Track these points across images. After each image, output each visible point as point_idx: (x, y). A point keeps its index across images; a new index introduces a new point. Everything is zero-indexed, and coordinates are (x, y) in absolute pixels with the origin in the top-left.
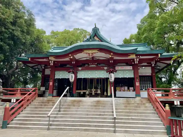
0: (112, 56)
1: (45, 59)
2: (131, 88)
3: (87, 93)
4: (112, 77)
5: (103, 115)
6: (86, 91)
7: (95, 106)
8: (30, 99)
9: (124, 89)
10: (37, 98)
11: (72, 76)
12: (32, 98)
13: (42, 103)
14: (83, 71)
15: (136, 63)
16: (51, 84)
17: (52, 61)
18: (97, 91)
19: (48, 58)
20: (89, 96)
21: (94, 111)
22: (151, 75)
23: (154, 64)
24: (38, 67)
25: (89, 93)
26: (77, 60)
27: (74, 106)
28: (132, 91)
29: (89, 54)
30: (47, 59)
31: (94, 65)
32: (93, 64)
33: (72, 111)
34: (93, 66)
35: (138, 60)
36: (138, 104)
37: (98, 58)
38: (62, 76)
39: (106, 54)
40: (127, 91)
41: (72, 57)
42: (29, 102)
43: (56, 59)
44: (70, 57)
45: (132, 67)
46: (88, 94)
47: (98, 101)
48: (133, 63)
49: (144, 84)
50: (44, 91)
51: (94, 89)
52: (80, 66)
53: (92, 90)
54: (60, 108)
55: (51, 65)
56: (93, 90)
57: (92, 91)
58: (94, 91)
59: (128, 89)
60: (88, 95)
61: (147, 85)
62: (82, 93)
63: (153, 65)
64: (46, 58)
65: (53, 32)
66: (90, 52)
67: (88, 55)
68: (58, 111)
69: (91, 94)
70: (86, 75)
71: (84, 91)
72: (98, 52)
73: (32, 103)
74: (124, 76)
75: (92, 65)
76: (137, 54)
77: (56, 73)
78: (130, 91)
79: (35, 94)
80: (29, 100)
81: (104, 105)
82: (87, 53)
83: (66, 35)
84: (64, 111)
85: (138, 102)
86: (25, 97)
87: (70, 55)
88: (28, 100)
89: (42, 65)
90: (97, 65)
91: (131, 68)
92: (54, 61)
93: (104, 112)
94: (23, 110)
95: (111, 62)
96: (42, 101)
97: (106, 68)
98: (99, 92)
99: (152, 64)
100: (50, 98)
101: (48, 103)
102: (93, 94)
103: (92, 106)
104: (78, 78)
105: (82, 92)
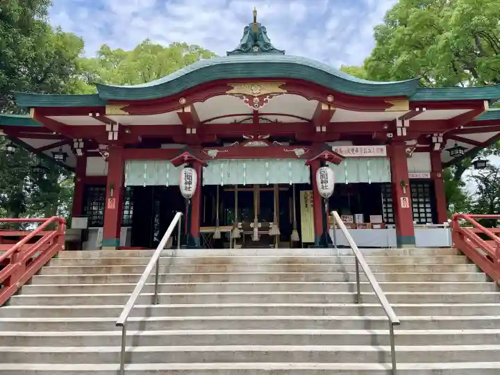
0: (329, 106)
1: (90, 115)
2: (376, 219)
3: (236, 234)
4: (329, 180)
5: (324, 311)
6: (231, 227)
7: (282, 278)
8: (37, 259)
9: (352, 222)
10: (64, 255)
11: (188, 177)
12: (44, 253)
13: (85, 269)
14: (222, 162)
15: (399, 134)
16: (111, 204)
17: (113, 123)
18: (268, 229)
19: (102, 110)
20: (240, 246)
21: (287, 298)
22: (429, 177)
23: (439, 145)
24: (61, 150)
25: (241, 234)
26: (204, 122)
27: (207, 278)
28: (379, 226)
29: (251, 97)
30: (98, 115)
31: (260, 140)
32: (256, 139)
33: (204, 299)
34: (256, 144)
35: (407, 123)
36: (430, 267)
37: (273, 118)
38: (151, 176)
39: (309, 99)
40: (364, 226)
41: (188, 110)
42: (33, 268)
43: (131, 114)
44: (183, 107)
45: (384, 147)
46: (237, 239)
47: (290, 262)
48: (390, 135)
49: (421, 206)
50: (83, 230)
51: (259, 222)
52: (212, 145)
53: (252, 225)
54: (157, 288)
55: (110, 138)
56: (256, 226)
57: (252, 229)
58: (259, 229)
59: (367, 220)
60: (238, 241)
61: (419, 208)
62: (217, 236)
63: (437, 147)
64: (93, 110)
65: (105, 51)
66: (256, 90)
67: (246, 101)
68: (150, 301)
69: (249, 237)
70: (233, 175)
72: (281, 91)
73: (46, 273)
74: (358, 178)
75: (252, 140)
76: (415, 99)
77: (127, 168)
78: (372, 228)
79: (56, 238)
80: (31, 260)
81: (313, 273)
82: (245, 95)
83: (149, 55)
84: (173, 299)
85: (428, 262)
86: (16, 251)
87: (183, 101)
88: (29, 262)
89: (76, 145)
90: (270, 140)
91: (382, 150)
92: (120, 125)
93: (324, 299)
94: (12, 301)
95: (318, 129)
96: (82, 262)
97: (299, 151)
98: (275, 230)
99: (433, 145)
100: (111, 252)
101: (109, 270)
102: (256, 238)
103: (271, 278)
104: (204, 184)
105: (217, 232)
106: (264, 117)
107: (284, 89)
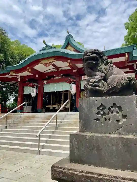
0: (69, 64)
1: (8, 75)
6: (56, 105)
14: (49, 84)
16: (19, 99)
26: (43, 72)
29: (46, 64)
31: (59, 76)
37: (63, 68)
39: (63, 62)
41: (30, 70)
44: (28, 70)
52: (45, 80)
55: (18, 80)
62: (51, 108)
64: (8, 73)
70: (52, 88)
71: (54, 106)
72: (54, 60)
75: (57, 77)
82: (44, 63)
87: (28, 68)
92: (20, 76)
95: (74, 71)
106: (60, 68)
107: (55, 60)
